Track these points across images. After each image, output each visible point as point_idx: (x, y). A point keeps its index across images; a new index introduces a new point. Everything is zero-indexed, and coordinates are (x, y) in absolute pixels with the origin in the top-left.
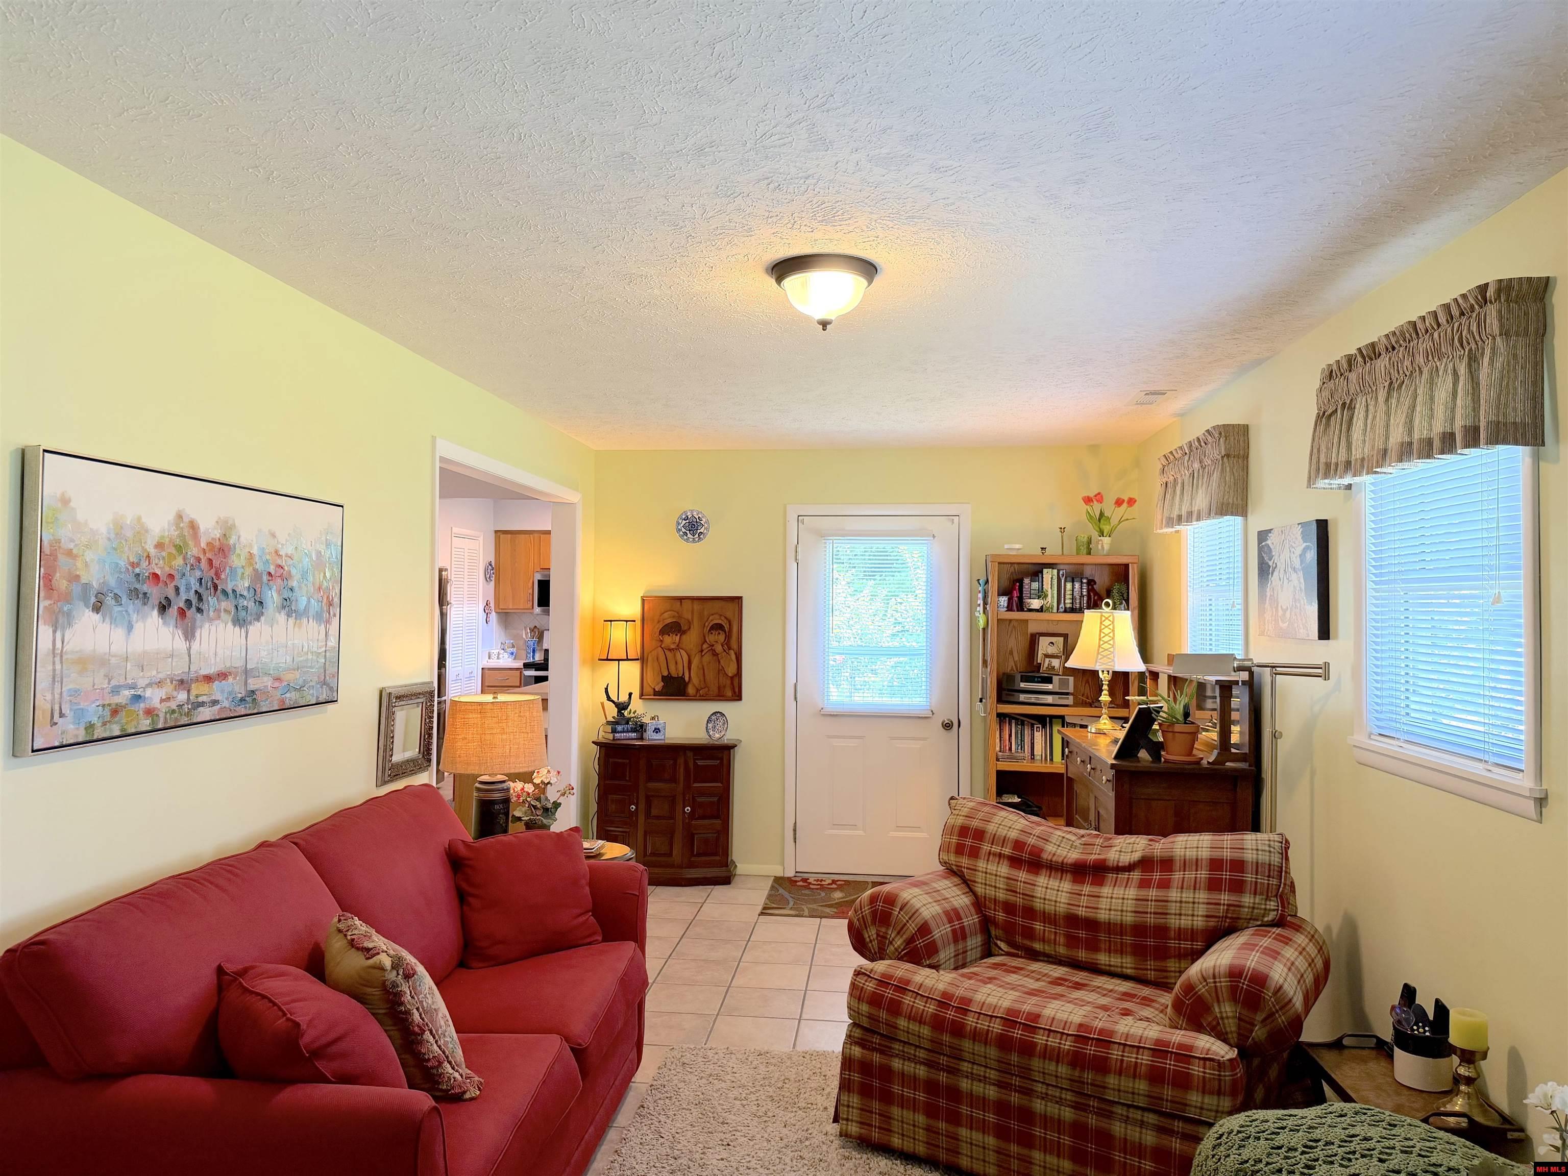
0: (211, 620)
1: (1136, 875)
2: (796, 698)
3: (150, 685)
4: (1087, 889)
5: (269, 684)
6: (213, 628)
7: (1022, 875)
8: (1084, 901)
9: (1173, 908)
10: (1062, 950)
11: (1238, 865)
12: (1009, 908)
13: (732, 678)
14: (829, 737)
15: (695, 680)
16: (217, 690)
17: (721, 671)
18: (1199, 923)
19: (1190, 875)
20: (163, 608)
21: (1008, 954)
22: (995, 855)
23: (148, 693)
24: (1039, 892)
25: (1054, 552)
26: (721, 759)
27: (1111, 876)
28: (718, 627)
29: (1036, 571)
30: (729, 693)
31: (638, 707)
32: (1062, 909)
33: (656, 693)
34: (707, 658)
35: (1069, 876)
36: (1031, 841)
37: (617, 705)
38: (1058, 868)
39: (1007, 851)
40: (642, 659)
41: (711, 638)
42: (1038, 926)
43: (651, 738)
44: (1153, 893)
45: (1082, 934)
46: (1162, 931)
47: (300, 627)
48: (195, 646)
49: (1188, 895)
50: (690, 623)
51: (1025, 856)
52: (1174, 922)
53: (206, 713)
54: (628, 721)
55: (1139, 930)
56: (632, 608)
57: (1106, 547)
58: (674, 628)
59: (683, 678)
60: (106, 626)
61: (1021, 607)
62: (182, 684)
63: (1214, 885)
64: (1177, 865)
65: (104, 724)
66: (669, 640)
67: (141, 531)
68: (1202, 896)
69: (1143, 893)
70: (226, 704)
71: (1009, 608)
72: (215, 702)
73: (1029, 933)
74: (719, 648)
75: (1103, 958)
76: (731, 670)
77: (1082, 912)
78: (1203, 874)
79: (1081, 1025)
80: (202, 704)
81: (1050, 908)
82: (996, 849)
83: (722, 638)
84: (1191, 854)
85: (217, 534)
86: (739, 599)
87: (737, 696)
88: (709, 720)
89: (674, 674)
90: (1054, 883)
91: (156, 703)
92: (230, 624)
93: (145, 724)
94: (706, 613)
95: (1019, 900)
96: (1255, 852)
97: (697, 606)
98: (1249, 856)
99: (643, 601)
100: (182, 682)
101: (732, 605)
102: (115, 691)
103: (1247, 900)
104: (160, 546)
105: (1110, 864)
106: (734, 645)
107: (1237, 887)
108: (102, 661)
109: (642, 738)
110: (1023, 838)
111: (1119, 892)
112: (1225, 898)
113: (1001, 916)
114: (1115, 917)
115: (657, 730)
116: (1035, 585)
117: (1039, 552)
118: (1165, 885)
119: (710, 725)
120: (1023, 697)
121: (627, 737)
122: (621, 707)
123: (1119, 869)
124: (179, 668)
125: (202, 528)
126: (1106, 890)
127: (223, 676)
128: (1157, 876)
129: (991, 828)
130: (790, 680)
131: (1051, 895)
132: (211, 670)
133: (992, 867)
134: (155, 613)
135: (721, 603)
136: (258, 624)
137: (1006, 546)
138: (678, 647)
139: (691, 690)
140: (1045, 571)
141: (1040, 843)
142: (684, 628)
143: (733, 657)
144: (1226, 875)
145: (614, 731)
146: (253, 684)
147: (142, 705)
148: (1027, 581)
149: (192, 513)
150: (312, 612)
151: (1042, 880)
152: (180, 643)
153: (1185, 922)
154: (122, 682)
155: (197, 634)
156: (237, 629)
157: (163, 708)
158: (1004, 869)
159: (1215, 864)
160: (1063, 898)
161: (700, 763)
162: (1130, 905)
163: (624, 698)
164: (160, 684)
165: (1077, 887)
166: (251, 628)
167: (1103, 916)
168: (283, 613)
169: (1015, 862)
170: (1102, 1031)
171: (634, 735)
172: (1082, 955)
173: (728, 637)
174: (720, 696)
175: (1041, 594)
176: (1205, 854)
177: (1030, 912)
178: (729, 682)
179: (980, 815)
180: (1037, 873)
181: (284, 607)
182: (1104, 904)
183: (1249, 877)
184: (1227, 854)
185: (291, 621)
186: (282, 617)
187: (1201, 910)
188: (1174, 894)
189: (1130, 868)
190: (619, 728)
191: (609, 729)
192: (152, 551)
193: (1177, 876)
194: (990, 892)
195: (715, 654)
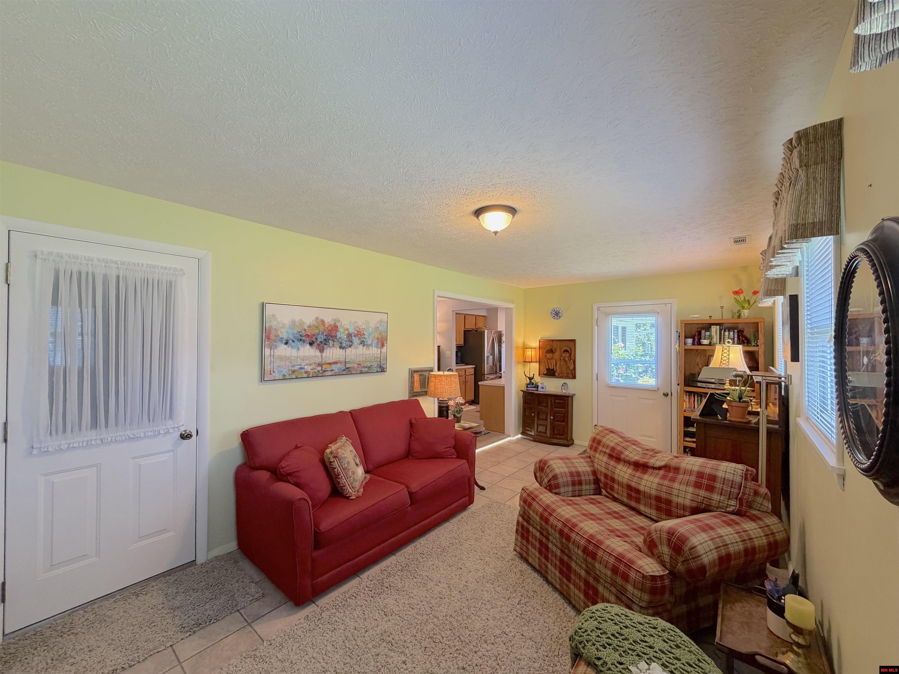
0: (331, 347)
1: (662, 472)
2: (597, 379)
3: (307, 365)
4: (638, 474)
5: (356, 366)
6: (331, 350)
7: (612, 463)
8: (635, 479)
9: (675, 492)
10: (625, 500)
11: (713, 478)
12: (606, 476)
13: (572, 370)
14: (611, 395)
15: (558, 371)
16: (334, 367)
17: (568, 367)
18: (688, 503)
19: (687, 477)
20: (311, 344)
21: (605, 496)
22: (603, 452)
23: (306, 367)
24: (617, 471)
25: (717, 317)
26: (565, 400)
27: (650, 471)
28: (566, 351)
29: (708, 327)
30: (571, 376)
31: (538, 379)
32: (625, 481)
33: (544, 375)
34: (562, 363)
35: (632, 467)
36: (619, 448)
37: (529, 378)
38: (628, 463)
39: (608, 451)
40: (540, 362)
41: (564, 355)
42: (616, 486)
43: (541, 391)
44: (666, 482)
45: (633, 494)
46: (669, 502)
47: (369, 349)
48: (324, 354)
49: (683, 488)
50: (556, 349)
51: (614, 454)
52: (675, 499)
53: (329, 373)
54: (533, 384)
55: (658, 499)
56: (536, 344)
57: (746, 315)
58: (551, 351)
59: (554, 369)
60: (290, 349)
61: (700, 344)
62: (319, 365)
63: (697, 485)
64: (681, 472)
65: (289, 375)
66: (549, 355)
67: (302, 323)
68: (691, 489)
69: (661, 482)
70: (337, 371)
71: (693, 344)
72: (332, 370)
73: (612, 488)
74: (567, 359)
75: (642, 508)
76: (572, 367)
77: (633, 484)
78: (693, 478)
79: (591, 535)
80: (327, 371)
81: (620, 479)
82: (604, 450)
83: (568, 355)
84: (689, 467)
85: (332, 323)
86: (575, 340)
87: (574, 377)
88: (563, 385)
89: (551, 368)
90: (624, 469)
91: (309, 370)
92: (338, 349)
93: (305, 375)
94: (562, 346)
95: (609, 474)
96: (724, 473)
97: (558, 343)
98: (720, 474)
99: (540, 341)
100: (319, 364)
101: (572, 343)
102: (293, 366)
103: (716, 497)
104: (309, 327)
105: (650, 465)
106: (572, 358)
107: (710, 489)
108: (289, 358)
109: (537, 390)
110: (616, 446)
111: (651, 478)
112: (702, 493)
113: (603, 479)
114: (647, 490)
115: (542, 388)
116: (708, 333)
117: (708, 318)
118: (673, 480)
119: (563, 388)
120: (699, 384)
121: (532, 389)
122: (531, 379)
123: (654, 468)
124: (319, 361)
125: (326, 322)
126: (646, 477)
127: (336, 363)
128: (671, 475)
129: (604, 440)
130: (595, 371)
131: (622, 474)
132: (331, 361)
133: (601, 457)
134: (308, 345)
135: (569, 342)
136: (350, 349)
137: (691, 316)
138: (552, 358)
139: (557, 374)
140: (712, 327)
141: (623, 450)
142: (554, 351)
143: (572, 362)
144: (705, 481)
145: (527, 387)
146: (348, 366)
147: (303, 370)
148: (703, 332)
149: (321, 317)
150: (374, 345)
151: (620, 467)
152: (318, 353)
153: (680, 500)
154: (296, 364)
155: (325, 351)
156: (341, 350)
157: (312, 371)
158: (605, 459)
159: (700, 475)
160: (627, 476)
161: (556, 401)
162: (654, 486)
163: (531, 376)
164: (310, 365)
165: (634, 473)
166: (347, 350)
167: (642, 488)
168: (361, 345)
169: (611, 456)
170: (598, 541)
171: (534, 389)
172: (633, 504)
173: (570, 355)
174: (567, 377)
175: (710, 337)
176: (696, 469)
177: (613, 480)
178: (570, 372)
179: (602, 434)
180: (619, 463)
181: (361, 343)
182: (643, 483)
183: (718, 485)
184: (708, 471)
185: (365, 348)
186: (361, 347)
187: (689, 496)
188: (676, 485)
189: (660, 468)
190: (529, 386)
191: (526, 386)
192: (306, 329)
193: (680, 477)
194: (599, 467)
195: (565, 361)
